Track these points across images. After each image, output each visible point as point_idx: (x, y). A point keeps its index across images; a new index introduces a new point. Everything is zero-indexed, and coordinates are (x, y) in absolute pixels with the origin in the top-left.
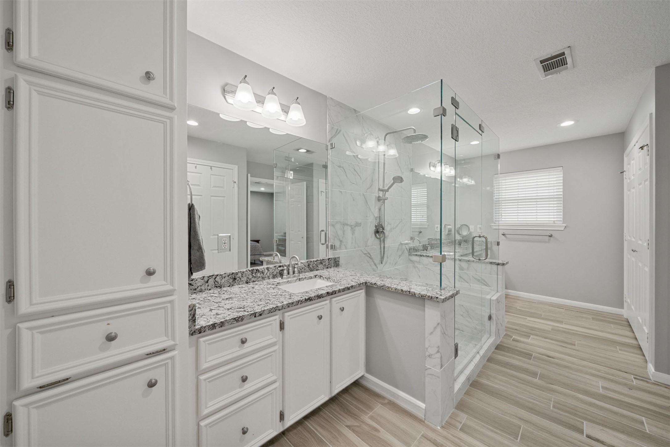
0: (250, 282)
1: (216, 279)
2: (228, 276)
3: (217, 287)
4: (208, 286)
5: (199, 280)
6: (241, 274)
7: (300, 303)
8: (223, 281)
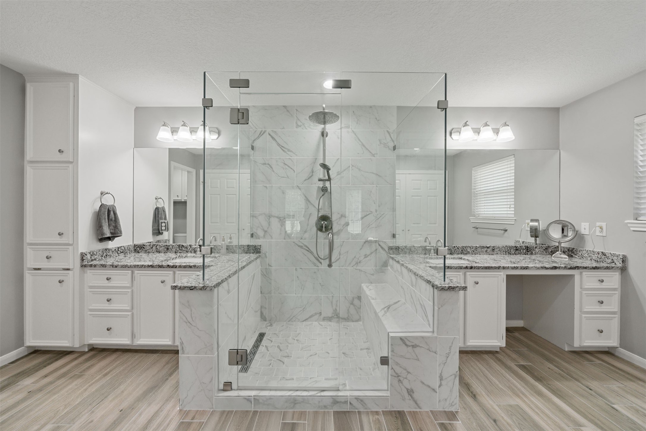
0: (178, 252)
1: (157, 247)
2: (164, 246)
3: (157, 252)
4: (152, 250)
5: (148, 246)
6: (172, 247)
7: (143, 267)
8: (161, 249)
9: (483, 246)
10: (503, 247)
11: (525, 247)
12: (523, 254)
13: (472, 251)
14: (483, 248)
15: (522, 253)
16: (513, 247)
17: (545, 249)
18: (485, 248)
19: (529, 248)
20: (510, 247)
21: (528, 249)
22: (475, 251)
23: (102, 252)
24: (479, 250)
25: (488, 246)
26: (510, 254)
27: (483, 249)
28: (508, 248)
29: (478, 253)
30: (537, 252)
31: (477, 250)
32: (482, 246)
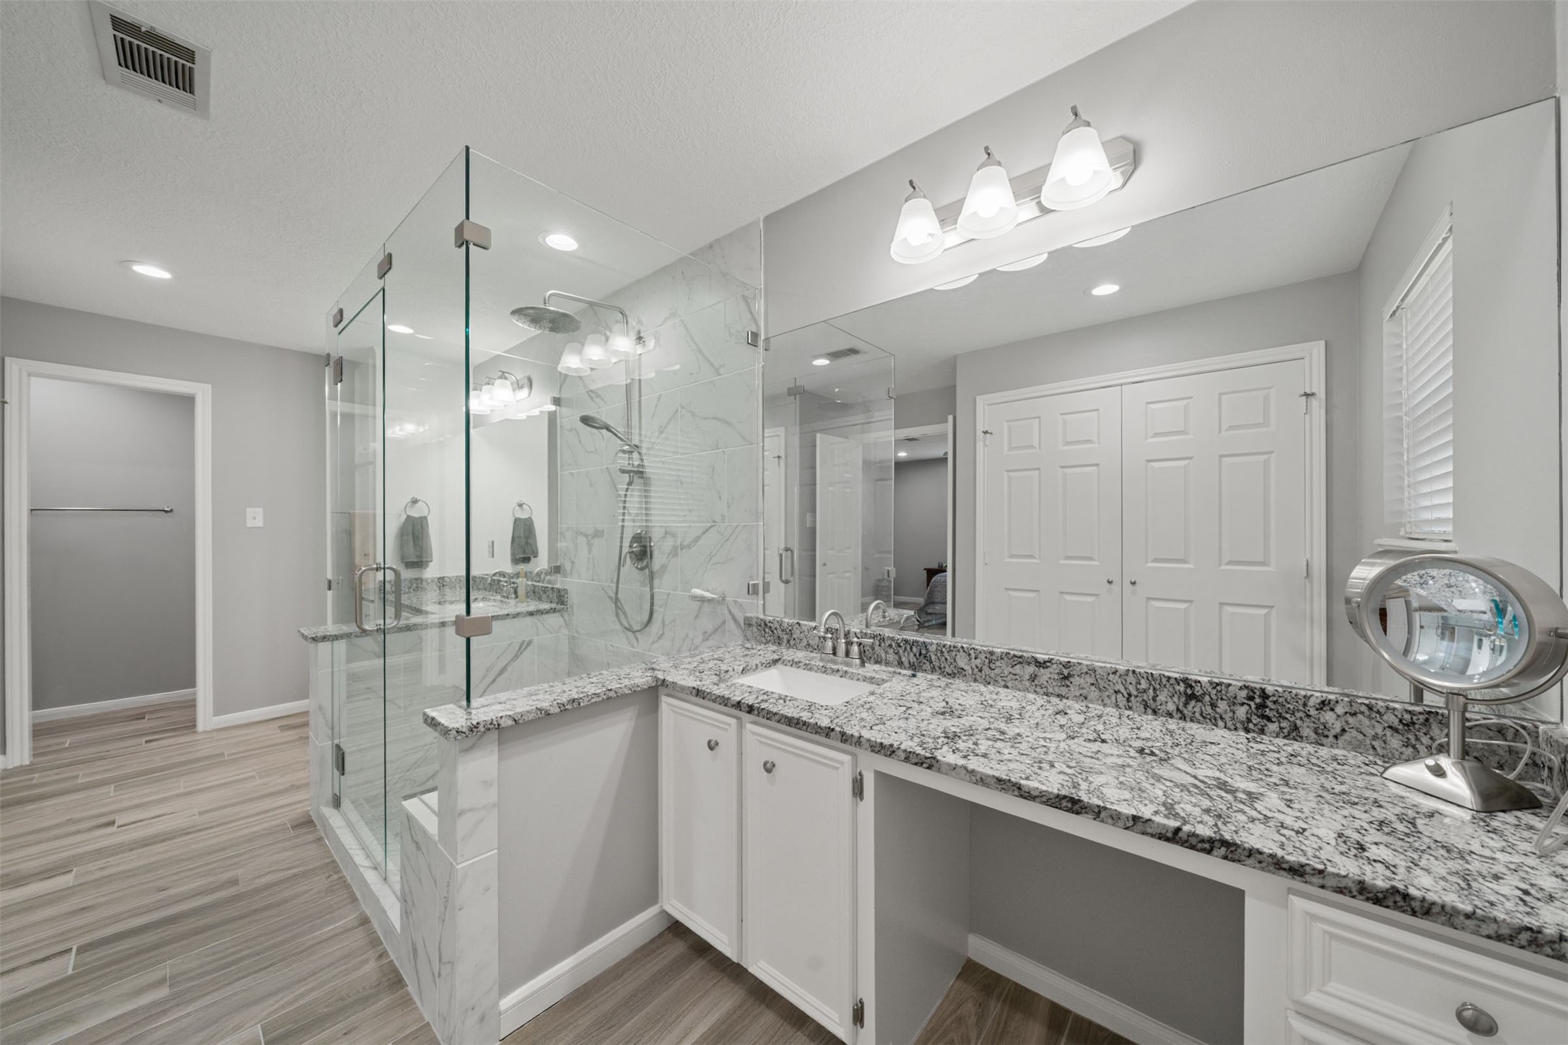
9: (1020, 654)
10: (1115, 673)
11: (1244, 693)
12: (1229, 724)
13: (972, 669)
14: (1021, 663)
15: (1227, 716)
16: (1169, 678)
17: (1396, 723)
18: (1029, 664)
19: (1275, 702)
20: (1150, 677)
21: (1269, 704)
22: (986, 669)
23: (410, 582)
24: (1003, 667)
25: (1041, 657)
26: (1155, 712)
27: (1018, 666)
28: (1143, 681)
29: (999, 679)
30: (1333, 732)
31: (992, 665)
32: (1015, 656)
